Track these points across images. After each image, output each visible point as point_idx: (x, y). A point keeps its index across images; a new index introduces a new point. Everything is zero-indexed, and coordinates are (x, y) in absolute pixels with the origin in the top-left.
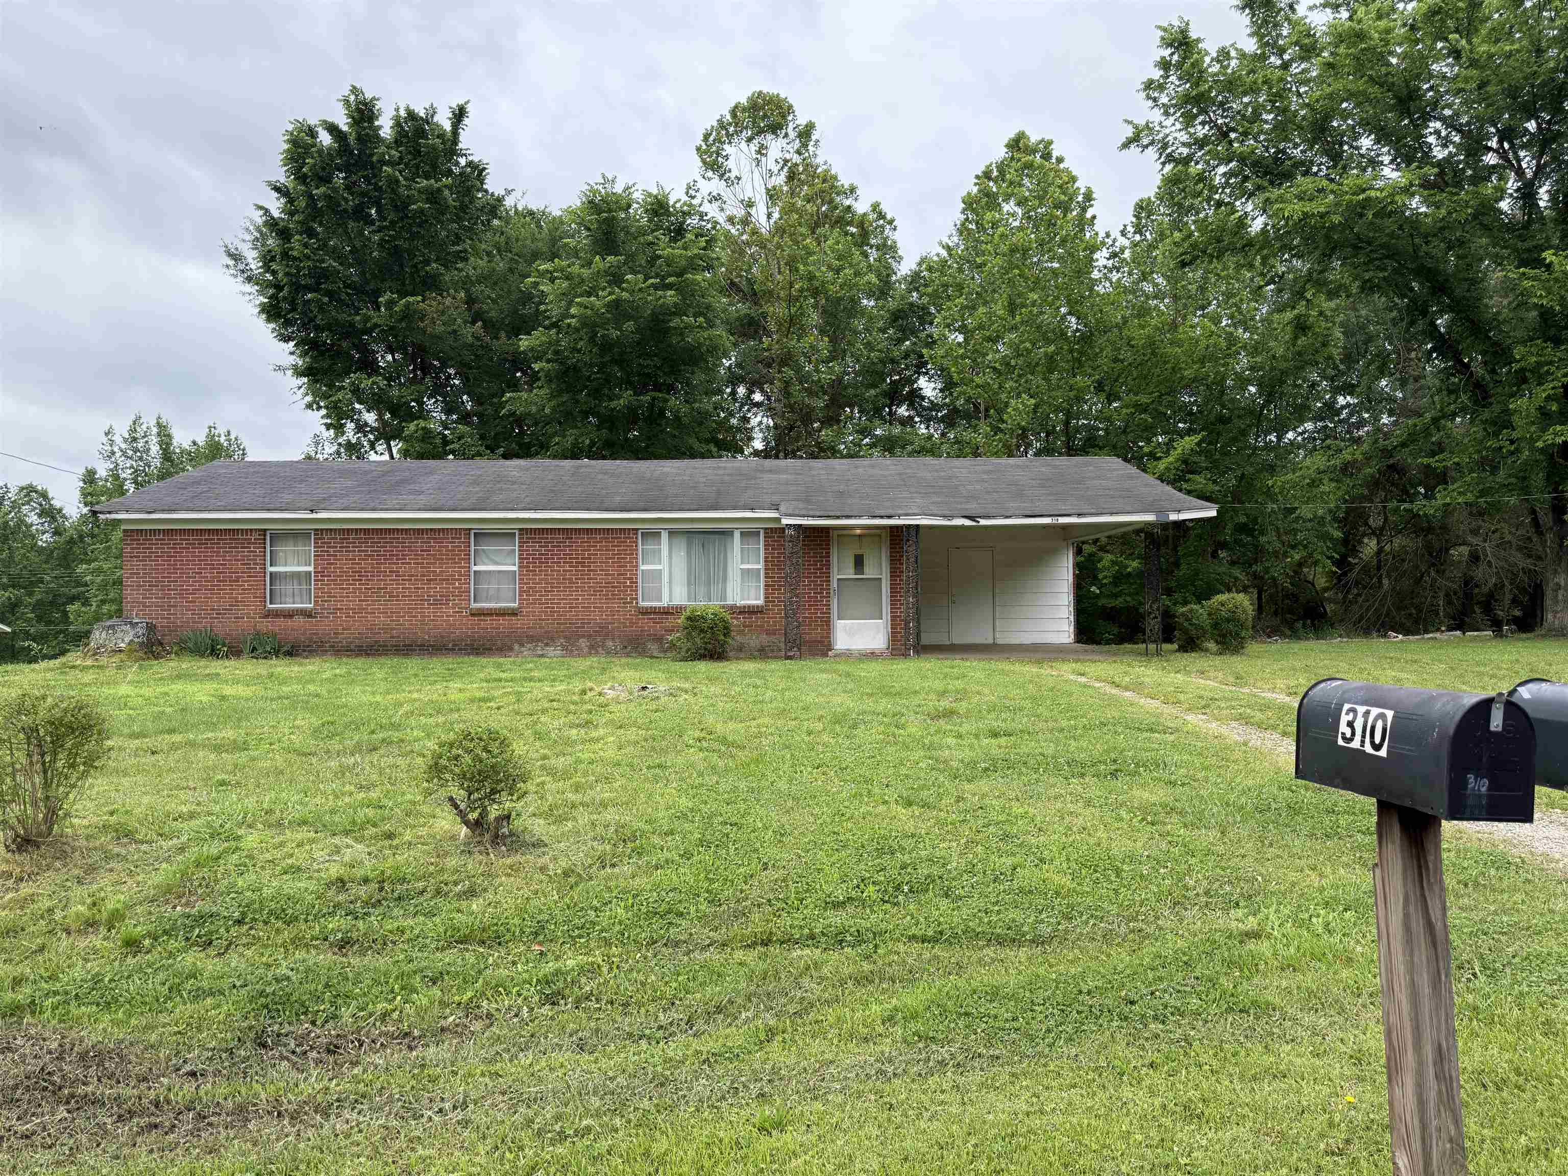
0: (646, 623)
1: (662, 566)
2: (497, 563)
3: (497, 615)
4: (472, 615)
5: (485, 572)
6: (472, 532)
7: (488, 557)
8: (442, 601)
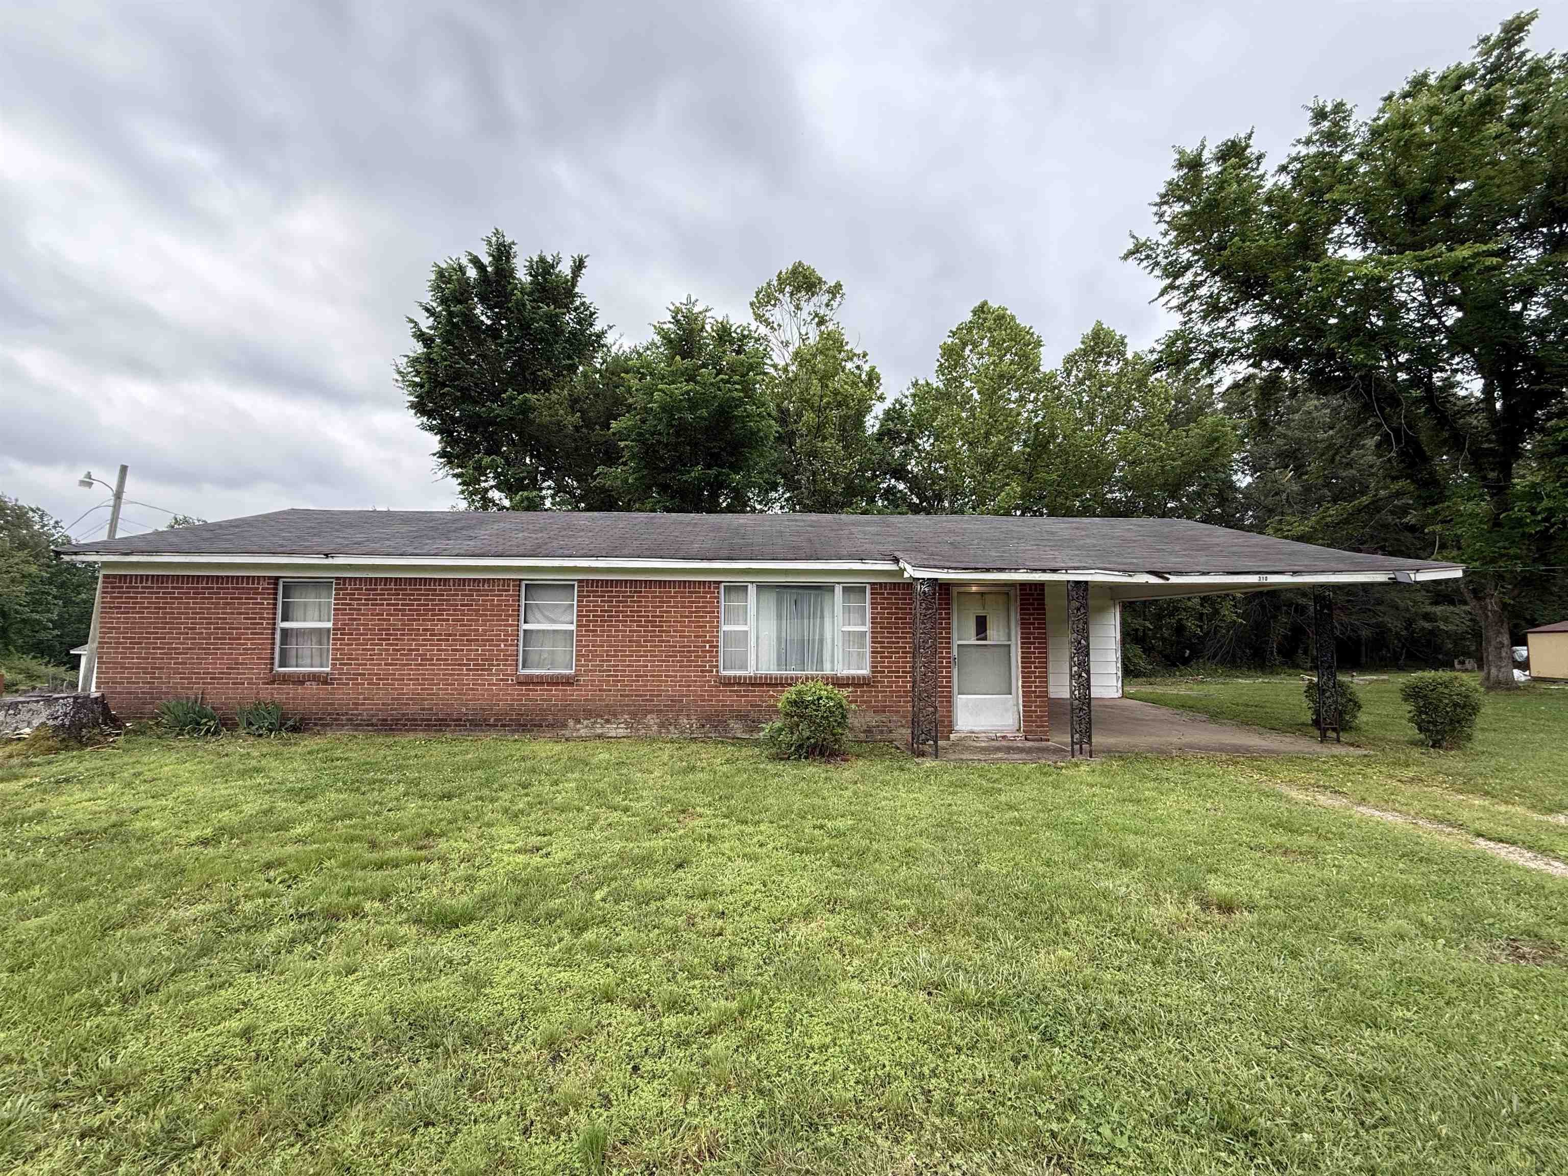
0: (729, 698)
1: (749, 627)
2: (554, 621)
3: (549, 684)
4: (520, 683)
5: (538, 631)
6: (524, 583)
7: (542, 613)
8: (482, 666)
